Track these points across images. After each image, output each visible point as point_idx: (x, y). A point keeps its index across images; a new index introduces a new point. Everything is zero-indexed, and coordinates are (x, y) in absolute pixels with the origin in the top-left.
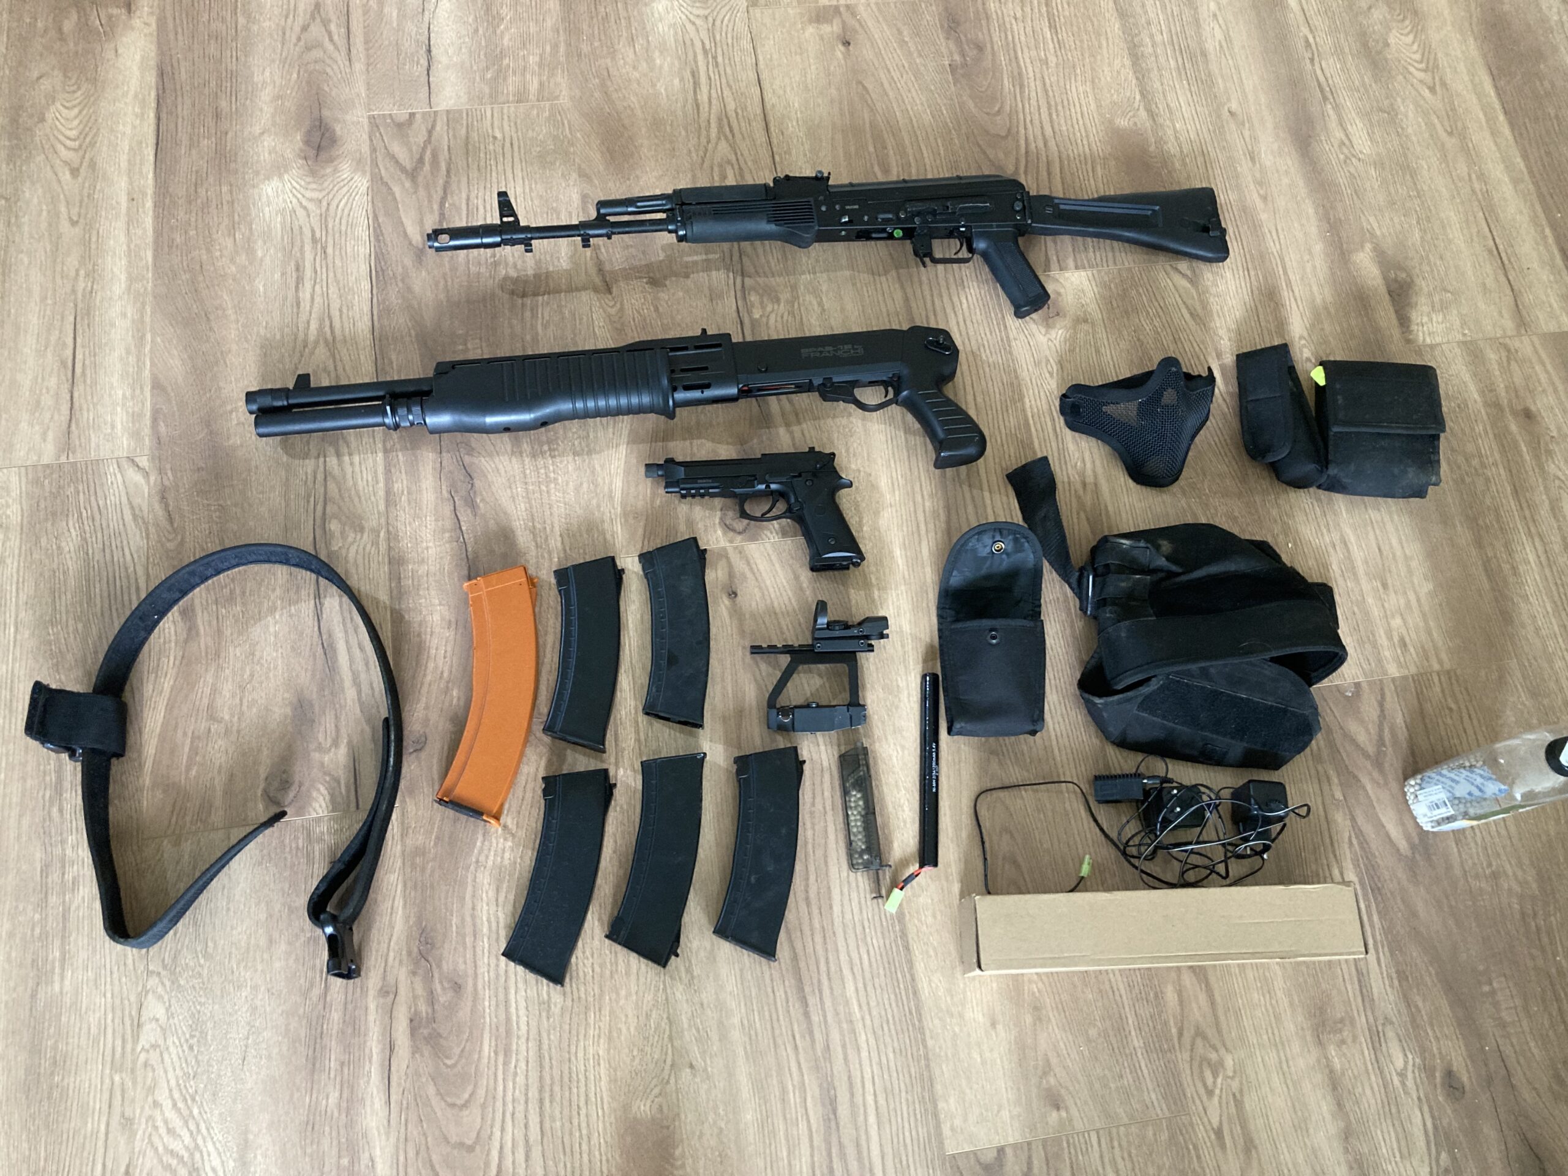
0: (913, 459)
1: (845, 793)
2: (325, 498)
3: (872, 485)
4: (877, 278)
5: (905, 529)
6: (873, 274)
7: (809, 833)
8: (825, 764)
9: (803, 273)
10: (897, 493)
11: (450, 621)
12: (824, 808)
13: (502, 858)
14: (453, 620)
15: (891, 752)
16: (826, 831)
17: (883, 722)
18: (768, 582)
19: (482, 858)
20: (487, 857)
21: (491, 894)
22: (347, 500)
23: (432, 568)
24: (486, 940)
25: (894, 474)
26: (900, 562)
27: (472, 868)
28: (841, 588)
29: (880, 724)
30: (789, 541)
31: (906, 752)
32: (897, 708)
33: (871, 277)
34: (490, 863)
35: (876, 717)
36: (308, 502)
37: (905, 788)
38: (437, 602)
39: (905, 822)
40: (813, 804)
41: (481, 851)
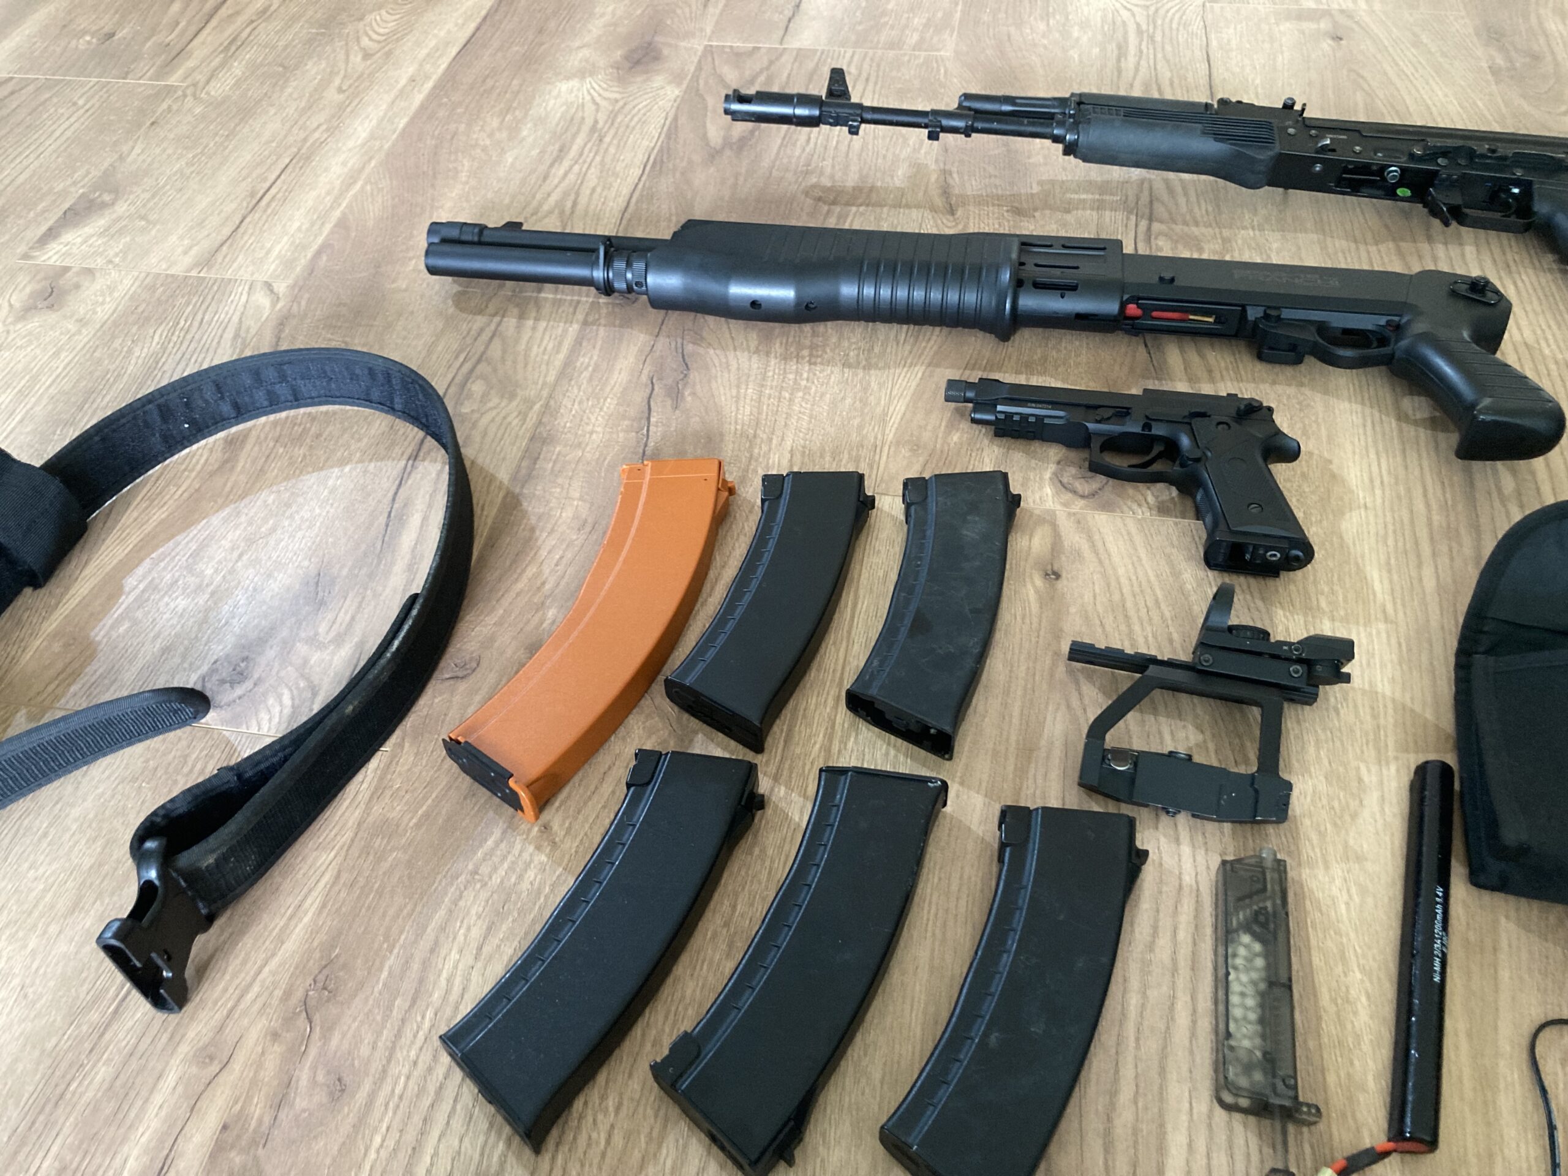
0: (1412, 456)
1: (1225, 936)
2: (481, 356)
3: (1334, 476)
4: (1362, 247)
5: (1391, 542)
6: (1356, 241)
7: (1134, 1000)
8: (1188, 879)
9: (1244, 228)
10: (1378, 492)
11: (586, 521)
12: (1174, 961)
13: (520, 877)
14: (590, 520)
15: (1335, 891)
16: (1172, 1007)
17: (1322, 835)
18: (1121, 571)
19: (485, 870)
20: (495, 869)
21: (476, 933)
22: (509, 363)
23: (588, 456)
24: (429, 1014)
25: (1375, 468)
26: (1377, 586)
27: (462, 879)
28: (1260, 603)
29: (1314, 837)
30: (1170, 521)
31: (1370, 901)
32: (1354, 816)
33: (1353, 246)
34: (496, 879)
35: (1307, 822)
36: (457, 357)
37: (1362, 970)
38: (577, 495)
39: (1358, 1037)
40: (1151, 947)
41: (490, 854)
